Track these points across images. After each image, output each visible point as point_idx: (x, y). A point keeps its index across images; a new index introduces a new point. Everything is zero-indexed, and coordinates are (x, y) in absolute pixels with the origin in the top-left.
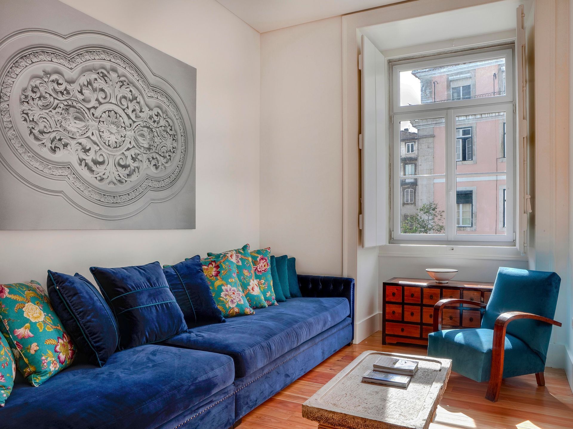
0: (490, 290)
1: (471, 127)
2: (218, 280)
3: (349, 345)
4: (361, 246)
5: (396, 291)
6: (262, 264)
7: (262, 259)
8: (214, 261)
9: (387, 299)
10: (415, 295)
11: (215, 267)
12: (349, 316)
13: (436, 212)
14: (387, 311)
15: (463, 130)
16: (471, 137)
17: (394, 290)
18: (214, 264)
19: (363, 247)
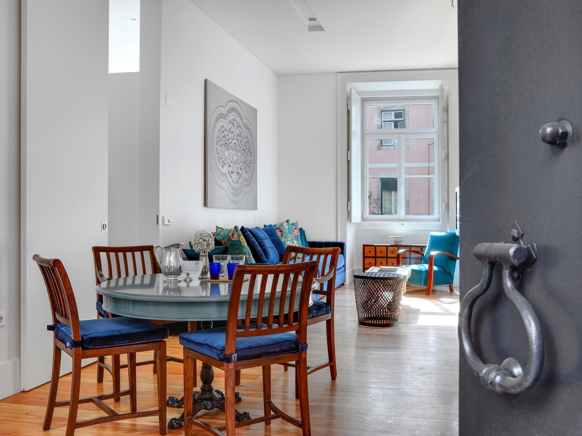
0: (425, 247)
1: (404, 110)
2: (283, 238)
3: (343, 284)
4: (349, 222)
5: (371, 250)
6: (295, 231)
7: (295, 229)
8: (278, 228)
9: (366, 255)
10: (383, 252)
11: (279, 231)
12: (343, 266)
13: (371, 200)
14: (365, 263)
15: (395, 113)
16: (404, 121)
17: (370, 249)
18: (278, 230)
19: (351, 222)
